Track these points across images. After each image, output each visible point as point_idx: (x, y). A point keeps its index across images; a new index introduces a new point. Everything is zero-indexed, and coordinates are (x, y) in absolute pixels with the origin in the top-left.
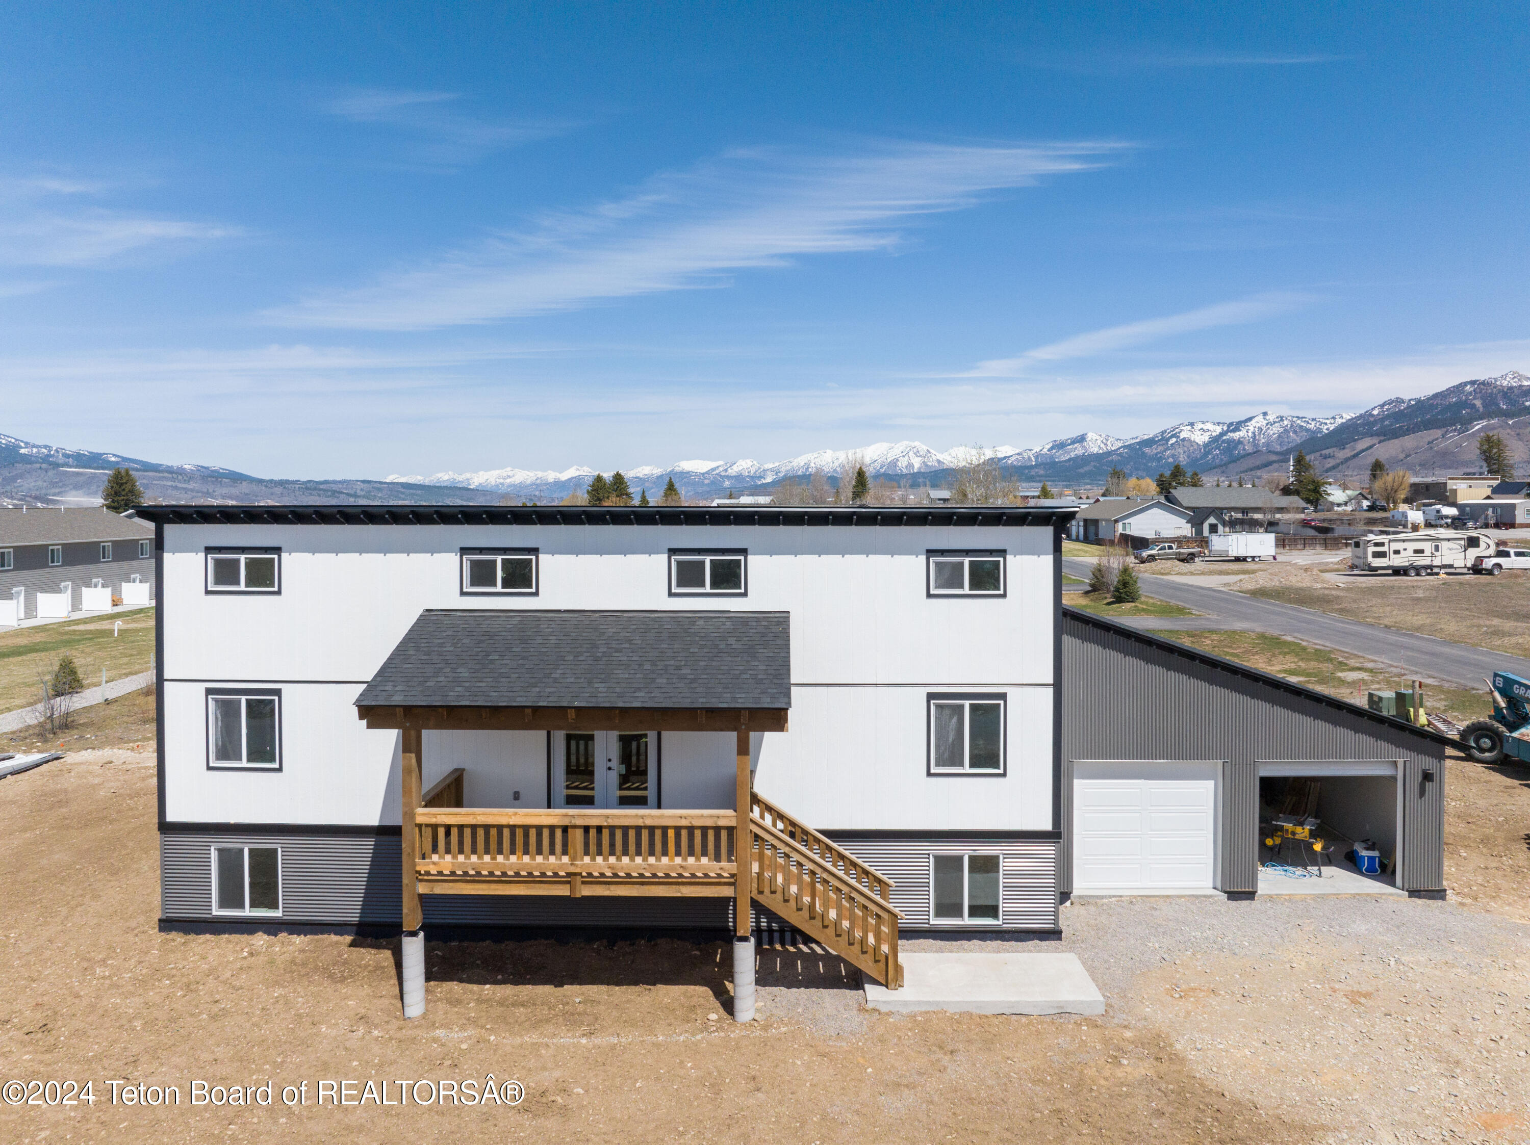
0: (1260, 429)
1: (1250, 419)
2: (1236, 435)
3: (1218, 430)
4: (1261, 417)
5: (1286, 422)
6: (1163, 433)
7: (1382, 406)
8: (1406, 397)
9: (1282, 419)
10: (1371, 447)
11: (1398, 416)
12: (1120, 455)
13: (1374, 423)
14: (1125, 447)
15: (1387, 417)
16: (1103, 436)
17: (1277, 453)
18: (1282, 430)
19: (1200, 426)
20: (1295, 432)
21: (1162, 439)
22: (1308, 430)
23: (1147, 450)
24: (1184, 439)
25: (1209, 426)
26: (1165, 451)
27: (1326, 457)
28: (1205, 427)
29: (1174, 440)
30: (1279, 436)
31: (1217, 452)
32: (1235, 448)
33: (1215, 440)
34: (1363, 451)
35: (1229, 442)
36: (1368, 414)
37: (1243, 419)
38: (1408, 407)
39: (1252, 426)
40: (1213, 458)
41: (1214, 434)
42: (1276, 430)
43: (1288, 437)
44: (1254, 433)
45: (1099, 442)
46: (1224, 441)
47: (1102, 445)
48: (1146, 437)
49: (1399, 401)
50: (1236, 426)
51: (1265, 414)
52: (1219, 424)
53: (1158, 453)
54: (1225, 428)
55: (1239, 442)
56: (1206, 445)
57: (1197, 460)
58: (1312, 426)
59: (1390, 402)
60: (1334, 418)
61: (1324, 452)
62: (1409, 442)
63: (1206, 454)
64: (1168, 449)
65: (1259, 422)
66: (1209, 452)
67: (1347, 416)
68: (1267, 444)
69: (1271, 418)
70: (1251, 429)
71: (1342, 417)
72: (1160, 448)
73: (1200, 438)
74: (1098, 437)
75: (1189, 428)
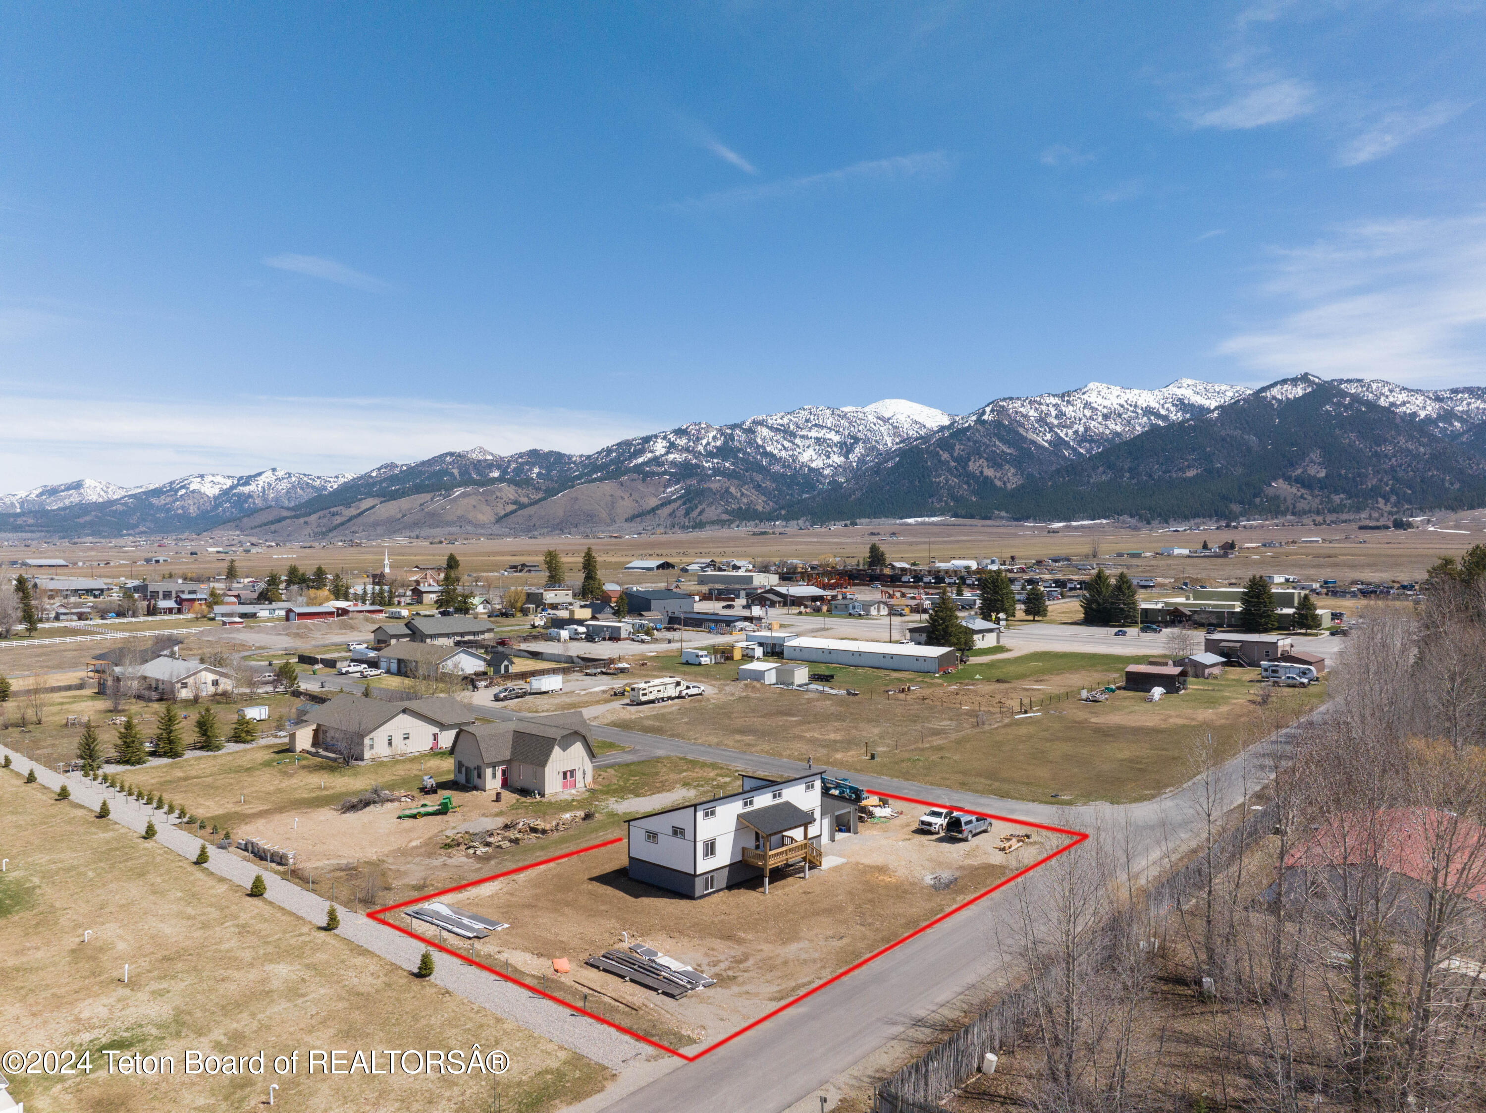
0: (270, 484)
1: (260, 474)
2: (246, 489)
3: (229, 483)
4: (270, 472)
5: (294, 479)
6: (172, 483)
7: (379, 469)
8: (399, 463)
9: (290, 475)
10: (373, 507)
11: (393, 479)
12: (125, 504)
13: (374, 484)
14: (130, 496)
15: (385, 480)
16: (104, 483)
17: (288, 509)
18: (289, 486)
19: (210, 478)
20: (302, 489)
21: (170, 490)
22: (313, 487)
23: (154, 501)
24: (193, 491)
25: (219, 479)
26: (174, 502)
27: (334, 515)
28: (215, 480)
29: (183, 491)
30: (288, 492)
31: (228, 505)
32: (246, 501)
33: (226, 493)
34: (367, 510)
35: (239, 495)
36: (368, 476)
37: (253, 473)
38: (401, 472)
39: (262, 481)
40: (224, 510)
41: (225, 487)
42: (284, 486)
43: (296, 493)
44: (263, 488)
45: (98, 489)
46: (234, 495)
47: (102, 493)
48: (152, 487)
49: (393, 466)
50: (247, 480)
51: (274, 470)
52: (229, 477)
53: (166, 504)
54: (236, 482)
55: (250, 496)
56: (216, 498)
57: (207, 512)
58: (317, 483)
59: (386, 466)
60: (337, 477)
61: (332, 510)
62: (404, 503)
63: (216, 507)
64: (177, 500)
65: (268, 477)
66: (220, 505)
67: (349, 477)
68: (276, 499)
69: (280, 474)
70: (261, 483)
71: (344, 477)
72: (169, 499)
73: (211, 491)
74: (97, 484)
75: (199, 479)
